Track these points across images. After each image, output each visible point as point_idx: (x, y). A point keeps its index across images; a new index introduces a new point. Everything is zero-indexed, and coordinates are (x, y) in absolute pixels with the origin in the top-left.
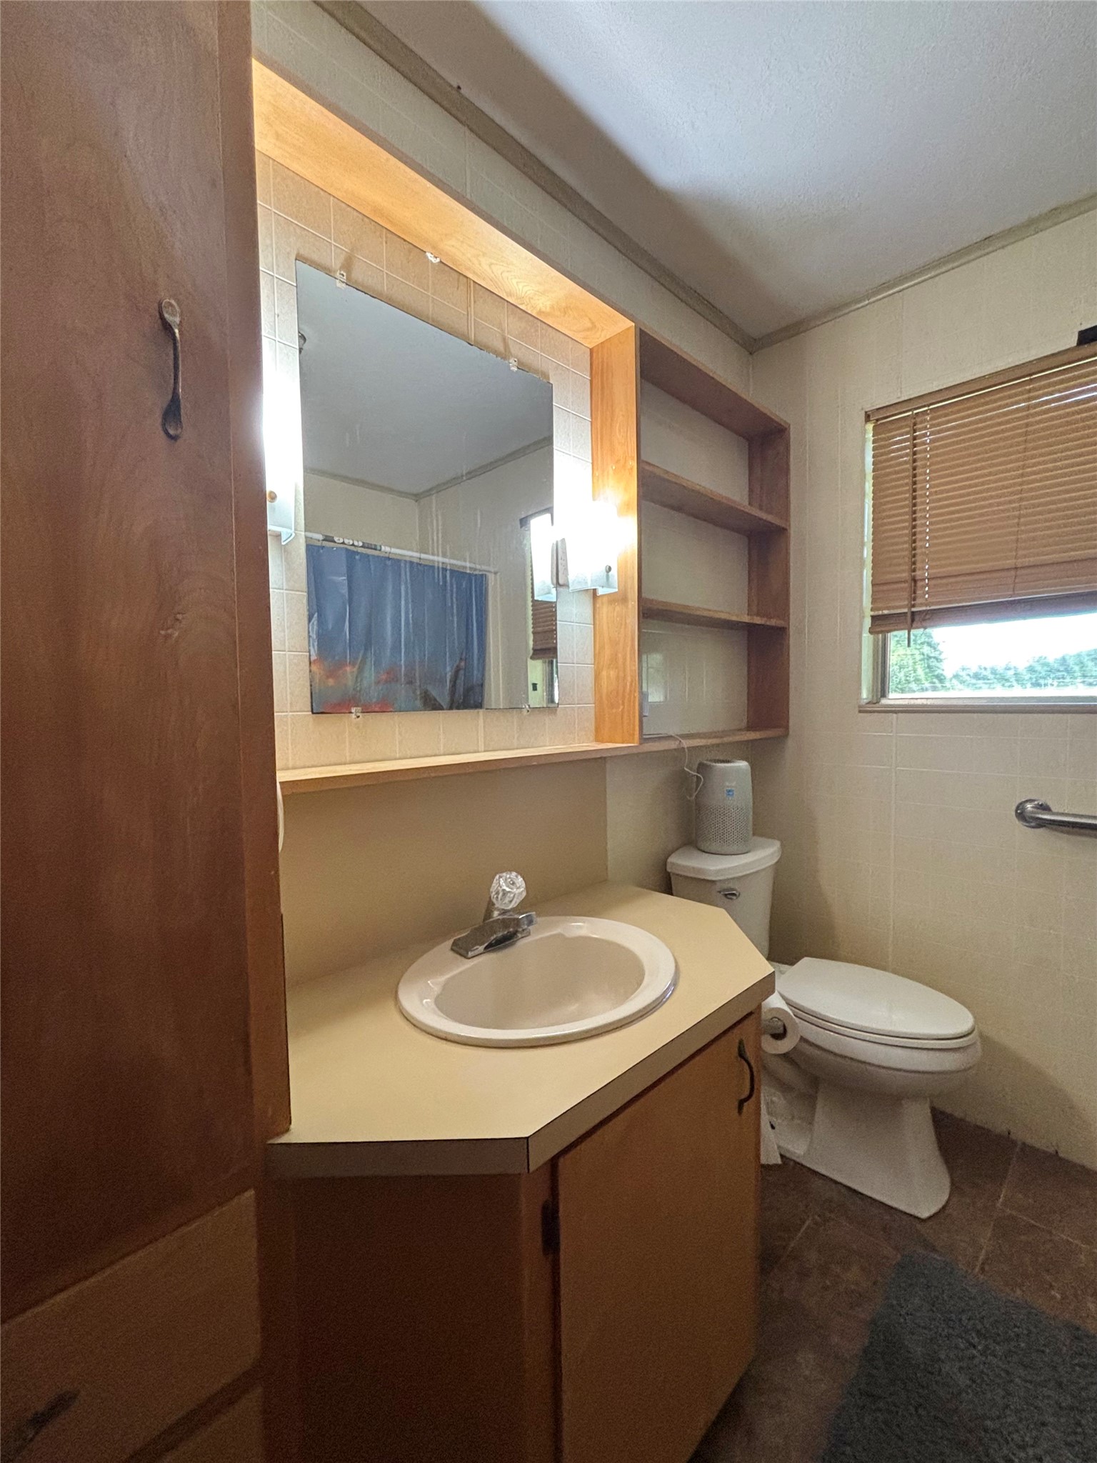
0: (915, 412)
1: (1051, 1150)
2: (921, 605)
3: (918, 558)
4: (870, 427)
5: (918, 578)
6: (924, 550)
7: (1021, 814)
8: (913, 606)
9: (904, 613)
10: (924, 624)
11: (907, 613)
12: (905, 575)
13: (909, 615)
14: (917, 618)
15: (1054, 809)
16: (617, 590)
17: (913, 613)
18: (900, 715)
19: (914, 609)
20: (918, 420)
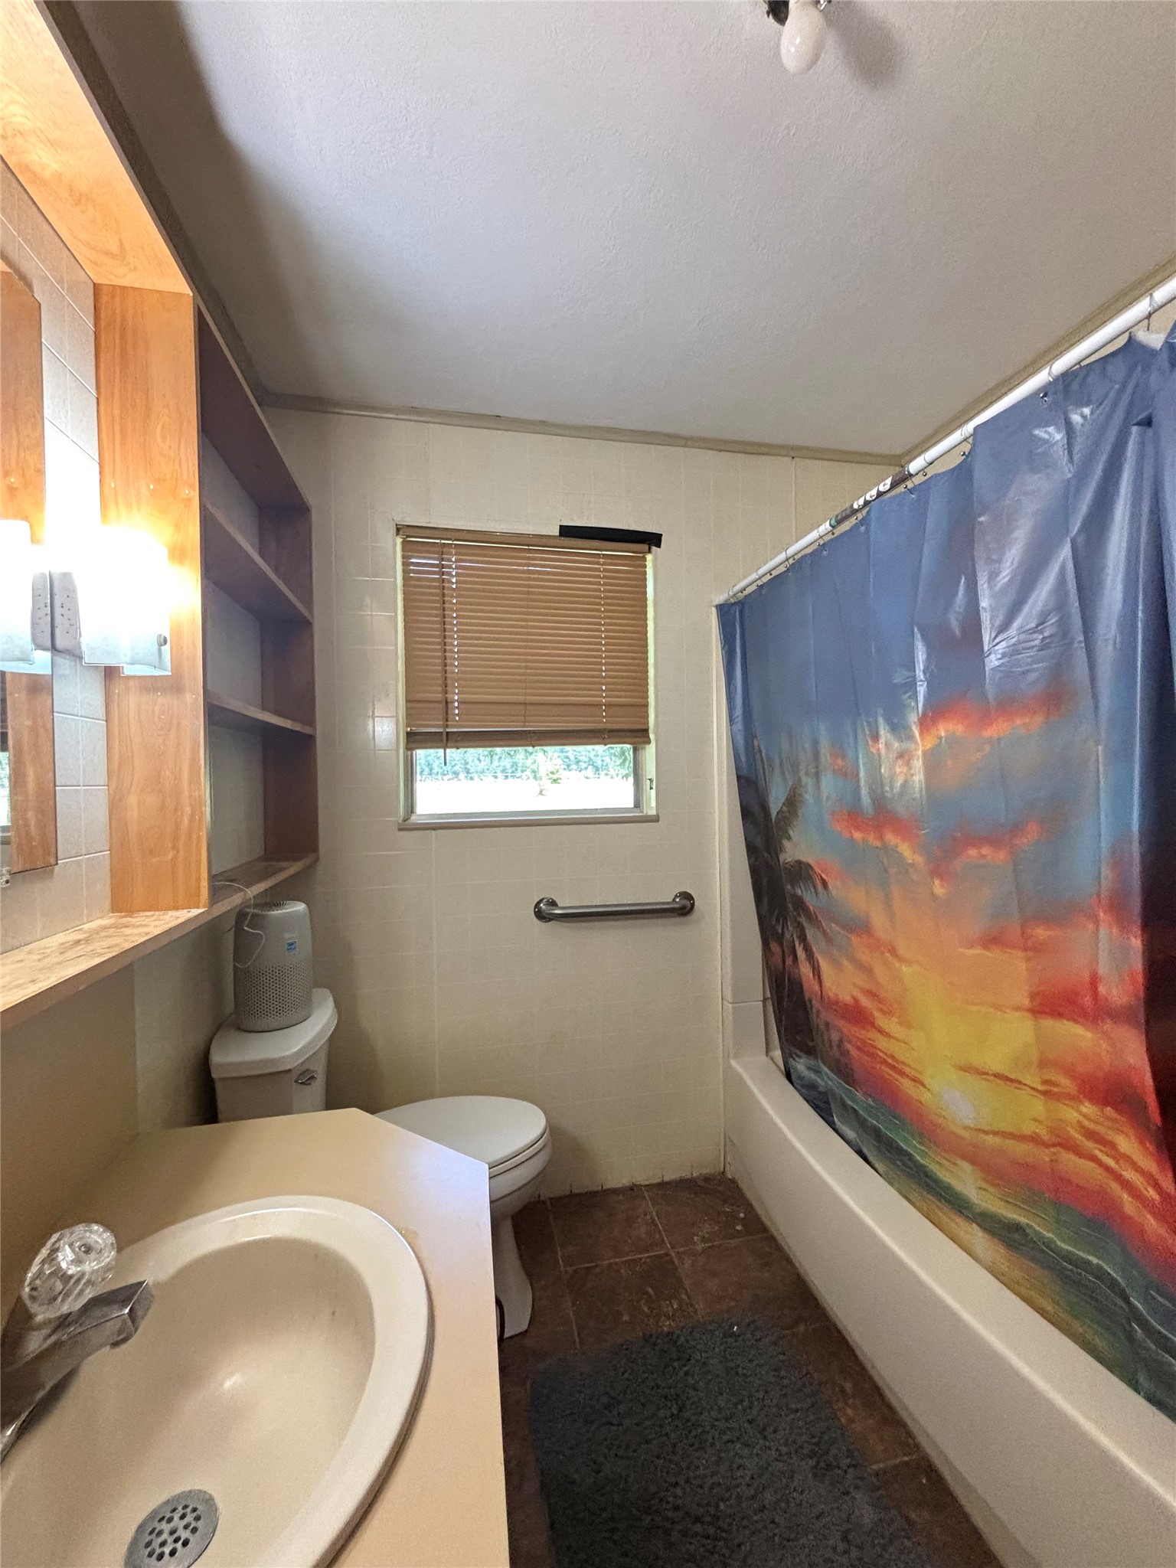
0: (443, 541)
1: (568, 1193)
2: (455, 726)
3: (449, 682)
4: (399, 540)
5: (449, 700)
6: (453, 675)
7: (540, 915)
8: (447, 726)
9: (439, 732)
10: (457, 744)
11: (441, 732)
12: (439, 696)
13: (445, 734)
14: (450, 737)
15: (560, 905)
16: (170, 674)
17: (447, 732)
18: (439, 831)
19: (448, 730)
20: (445, 550)
